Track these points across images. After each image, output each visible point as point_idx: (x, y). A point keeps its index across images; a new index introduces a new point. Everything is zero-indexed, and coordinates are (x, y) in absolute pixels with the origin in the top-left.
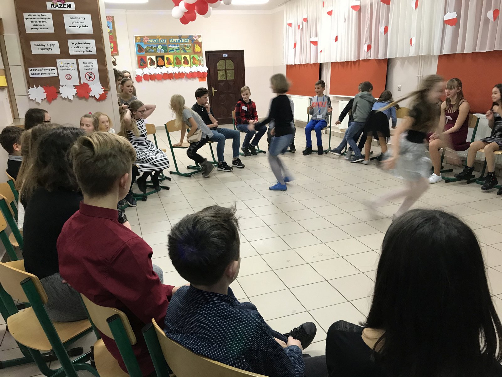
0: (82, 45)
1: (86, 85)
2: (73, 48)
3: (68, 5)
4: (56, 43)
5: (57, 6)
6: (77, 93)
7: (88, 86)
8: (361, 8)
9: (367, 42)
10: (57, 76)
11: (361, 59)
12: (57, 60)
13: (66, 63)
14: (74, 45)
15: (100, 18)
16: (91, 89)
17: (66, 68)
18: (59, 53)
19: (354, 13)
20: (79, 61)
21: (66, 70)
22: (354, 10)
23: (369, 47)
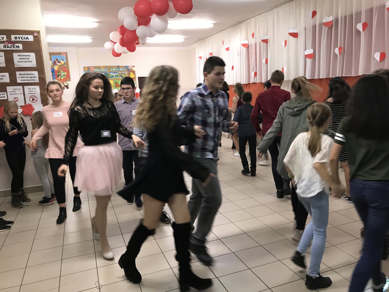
0: (27, 76)
1: (30, 106)
2: (20, 77)
3: (16, 46)
4: (7, 74)
5: (8, 47)
6: (23, 111)
7: (32, 106)
8: (249, 46)
9: (254, 70)
10: (7, 99)
11: (251, 83)
12: (7, 87)
13: (14, 89)
14: (21, 76)
15: (43, 55)
16: (34, 108)
17: (14, 93)
18: (9, 82)
19: (244, 49)
20: (24, 87)
21: (14, 94)
22: (244, 47)
23: (256, 74)
